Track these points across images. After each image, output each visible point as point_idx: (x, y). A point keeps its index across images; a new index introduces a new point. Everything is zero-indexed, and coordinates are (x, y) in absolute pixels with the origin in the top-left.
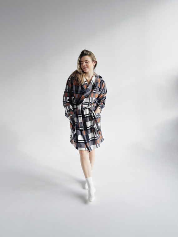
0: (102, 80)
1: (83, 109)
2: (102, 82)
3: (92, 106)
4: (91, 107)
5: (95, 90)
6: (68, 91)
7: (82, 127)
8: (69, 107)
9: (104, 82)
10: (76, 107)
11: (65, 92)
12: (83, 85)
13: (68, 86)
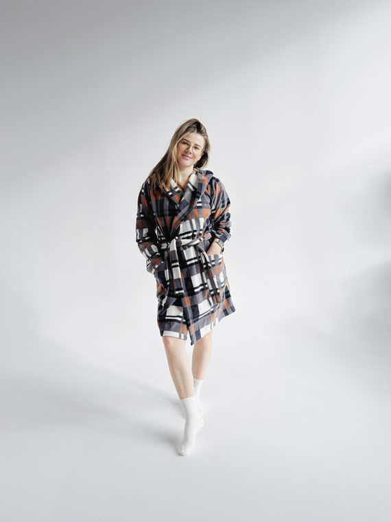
0: (213, 178)
1: (182, 249)
2: (214, 181)
3: (200, 240)
4: (198, 241)
5: (200, 200)
6: (142, 216)
7: (181, 289)
8: (150, 250)
9: (218, 180)
10: (166, 247)
11: (137, 219)
12: (172, 195)
13: (141, 205)
